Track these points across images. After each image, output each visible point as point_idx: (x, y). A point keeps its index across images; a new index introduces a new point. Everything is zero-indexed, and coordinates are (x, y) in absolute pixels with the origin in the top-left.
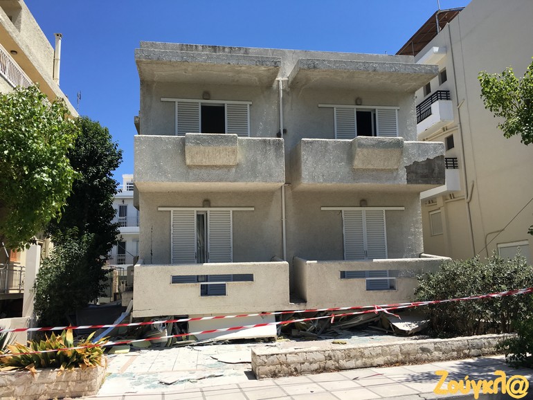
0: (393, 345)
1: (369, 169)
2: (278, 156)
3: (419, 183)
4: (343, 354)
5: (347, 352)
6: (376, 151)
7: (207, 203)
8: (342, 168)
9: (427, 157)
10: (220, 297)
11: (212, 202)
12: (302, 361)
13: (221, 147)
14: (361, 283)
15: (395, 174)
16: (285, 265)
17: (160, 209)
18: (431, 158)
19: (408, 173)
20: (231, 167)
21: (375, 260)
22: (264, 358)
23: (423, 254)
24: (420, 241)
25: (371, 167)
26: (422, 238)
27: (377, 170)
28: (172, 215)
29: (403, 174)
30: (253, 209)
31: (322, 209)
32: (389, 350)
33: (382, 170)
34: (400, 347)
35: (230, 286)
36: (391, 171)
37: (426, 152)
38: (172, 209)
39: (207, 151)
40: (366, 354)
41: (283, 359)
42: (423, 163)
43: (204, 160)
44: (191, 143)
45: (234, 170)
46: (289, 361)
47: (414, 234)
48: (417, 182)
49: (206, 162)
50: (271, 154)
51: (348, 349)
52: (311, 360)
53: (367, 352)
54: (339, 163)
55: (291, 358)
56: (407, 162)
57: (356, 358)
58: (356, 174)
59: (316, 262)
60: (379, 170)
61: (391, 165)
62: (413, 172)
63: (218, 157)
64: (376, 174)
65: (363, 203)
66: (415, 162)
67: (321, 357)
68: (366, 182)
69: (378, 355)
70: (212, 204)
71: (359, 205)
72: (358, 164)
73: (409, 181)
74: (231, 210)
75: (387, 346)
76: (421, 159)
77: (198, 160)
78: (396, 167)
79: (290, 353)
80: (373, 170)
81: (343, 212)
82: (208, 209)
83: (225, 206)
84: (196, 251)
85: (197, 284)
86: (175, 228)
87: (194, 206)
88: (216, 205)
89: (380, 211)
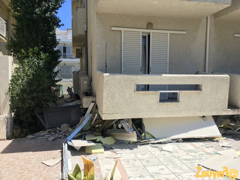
7: (150, 26)
10: (174, 104)
11: (154, 25)
16: (227, 78)
17: (113, 28)
28: (123, 34)
30: (185, 33)
31: (235, 35)
35: (183, 95)
38: (123, 29)
70: (154, 27)
74: (169, 32)
82: (151, 31)
83: (163, 29)
84: (141, 65)
85: (157, 92)
86: (125, 46)
87: (140, 27)
88: (157, 28)
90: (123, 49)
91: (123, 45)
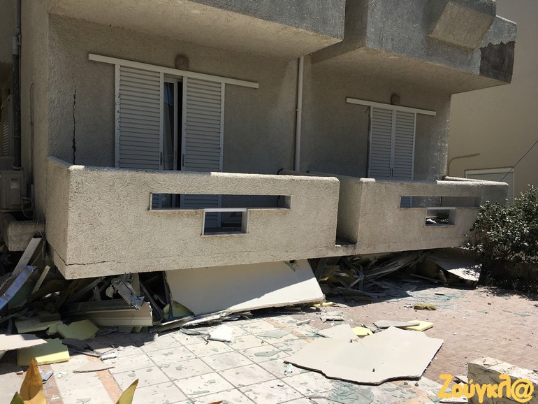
1: (445, 43)
6: (468, 13)
7: (181, 61)
8: (416, 33)
9: (501, 40)
10: (235, 236)
11: (190, 61)
14: (420, 215)
15: (470, 56)
16: (335, 183)
17: (92, 57)
19: (482, 59)
23: (447, 177)
27: (454, 46)
28: (117, 74)
29: (477, 58)
30: (257, 85)
31: (349, 100)
35: (254, 216)
36: (467, 51)
37: (501, 32)
38: (118, 62)
42: (496, 48)
47: (440, 151)
48: (487, 74)
58: (431, 46)
59: (374, 180)
60: (456, 46)
61: (472, 41)
62: (485, 59)
64: (451, 51)
65: (394, 100)
66: (490, 45)
68: (439, 61)
70: (192, 65)
71: (389, 102)
72: (440, 28)
73: (481, 71)
74: (224, 81)
78: (475, 46)
80: (450, 45)
81: (372, 108)
82: (184, 74)
83: (212, 72)
84: (161, 150)
85: (199, 211)
86: (123, 101)
87: (159, 63)
88: (198, 69)
89: (410, 113)
90: (117, 107)
91: (117, 99)
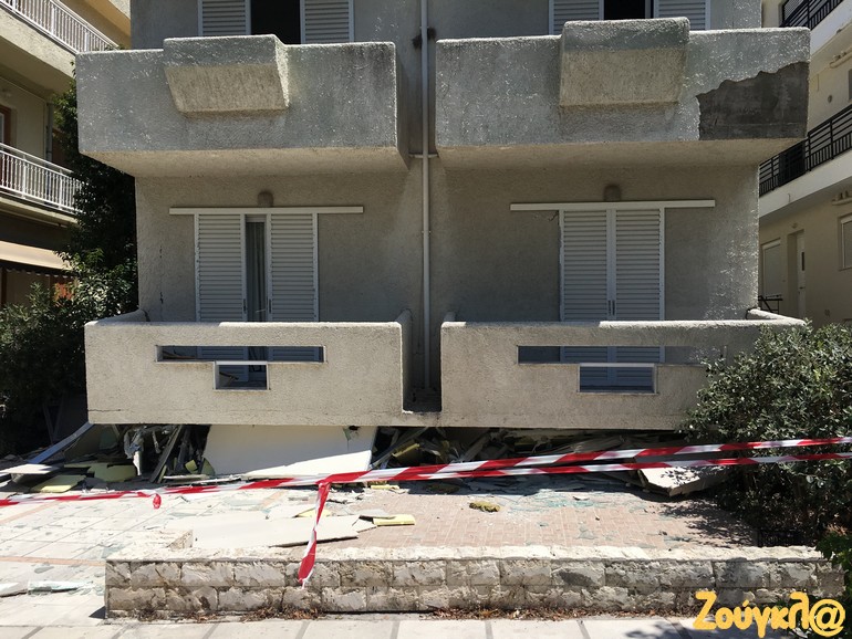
0: (479, 560)
1: (601, 107)
2: (381, 85)
3: (734, 136)
4: (335, 574)
5: (346, 568)
6: (615, 58)
7: (267, 199)
8: (535, 108)
9: (758, 69)
10: (255, 393)
11: (276, 196)
12: (221, 581)
13: (241, 68)
14: (566, 376)
15: (669, 116)
16: (395, 330)
17: (173, 211)
18: (771, 71)
19: (705, 112)
20: (276, 113)
21: (604, 324)
22: (122, 568)
24: (751, 279)
25: (606, 101)
26: (755, 273)
27: (621, 108)
28: (196, 222)
29: (691, 114)
30: (360, 210)
31: (514, 207)
32: (468, 571)
33: (636, 106)
34: (500, 566)
35: (275, 370)
36: (659, 108)
37: (759, 54)
38: (196, 212)
39: (212, 77)
40: (400, 579)
41: (172, 573)
42: (747, 85)
43: (213, 99)
44: (176, 60)
45: (282, 121)
46: (187, 580)
47: (737, 264)
48: (727, 134)
49: (217, 104)
50: (366, 80)
51: (350, 562)
52: (247, 583)
53: (401, 573)
54: (527, 93)
55: (192, 575)
56: (702, 83)
57: (369, 585)
58: (569, 120)
59: (462, 324)
60: (627, 106)
61: (658, 92)
62: (718, 109)
63: (241, 92)
64: (617, 118)
65: (613, 192)
66: (726, 85)
67: (276, 576)
68: (591, 138)
69: (434, 583)
70: (277, 200)
71: (601, 198)
72: (569, 94)
73: (705, 132)
74: (315, 211)
75: (464, 561)
76: (743, 75)
77: (200, 100)
78: (669, 98)
79: (192, 562)
80: (611, 108)
81: (561, 214)
82: (268, 211)
83: (302, 203)
84: (244, 296)
85: (208, 363)
86: (202, 250)
87: (242, 203)
88: (285, 203)
89: (652, 210)
90: (197, 258)
91: (197, 249)
